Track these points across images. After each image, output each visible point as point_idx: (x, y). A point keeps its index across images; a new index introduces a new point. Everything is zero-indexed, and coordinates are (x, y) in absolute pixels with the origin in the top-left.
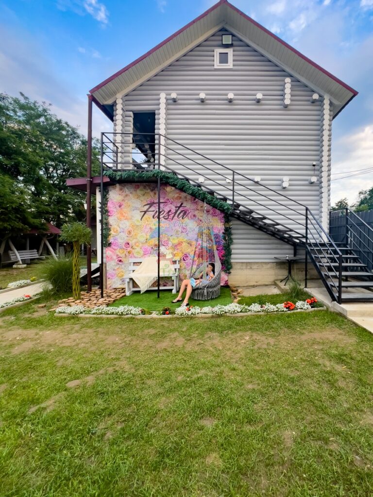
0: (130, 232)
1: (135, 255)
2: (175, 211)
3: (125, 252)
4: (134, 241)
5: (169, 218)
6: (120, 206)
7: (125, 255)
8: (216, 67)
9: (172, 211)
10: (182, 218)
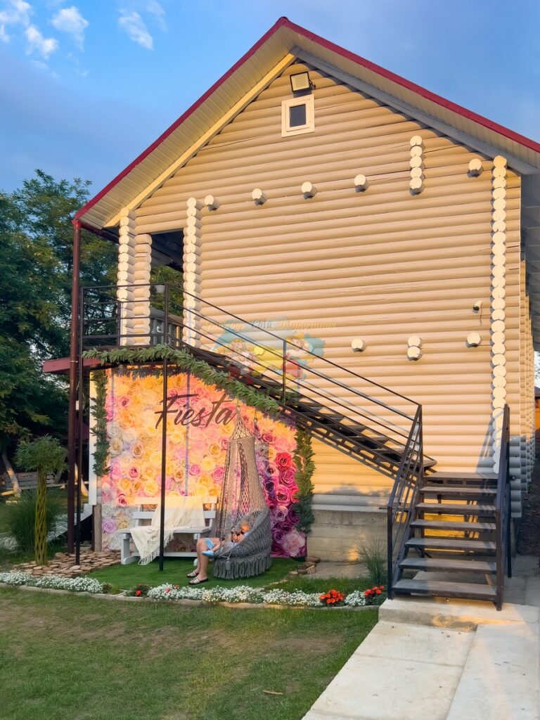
0: (138, 450)
1: (146, 491)
2: (211, 411)
3: (131, 486)
4: (145, 465)
5: (202, 423)
6: (124, 403)
7: (131, 490)
8: (284, 134)
9: (206, 409)
10: (225, 424)
